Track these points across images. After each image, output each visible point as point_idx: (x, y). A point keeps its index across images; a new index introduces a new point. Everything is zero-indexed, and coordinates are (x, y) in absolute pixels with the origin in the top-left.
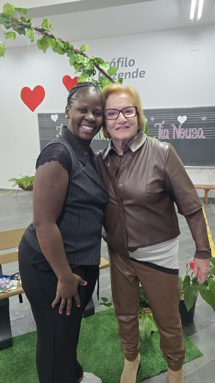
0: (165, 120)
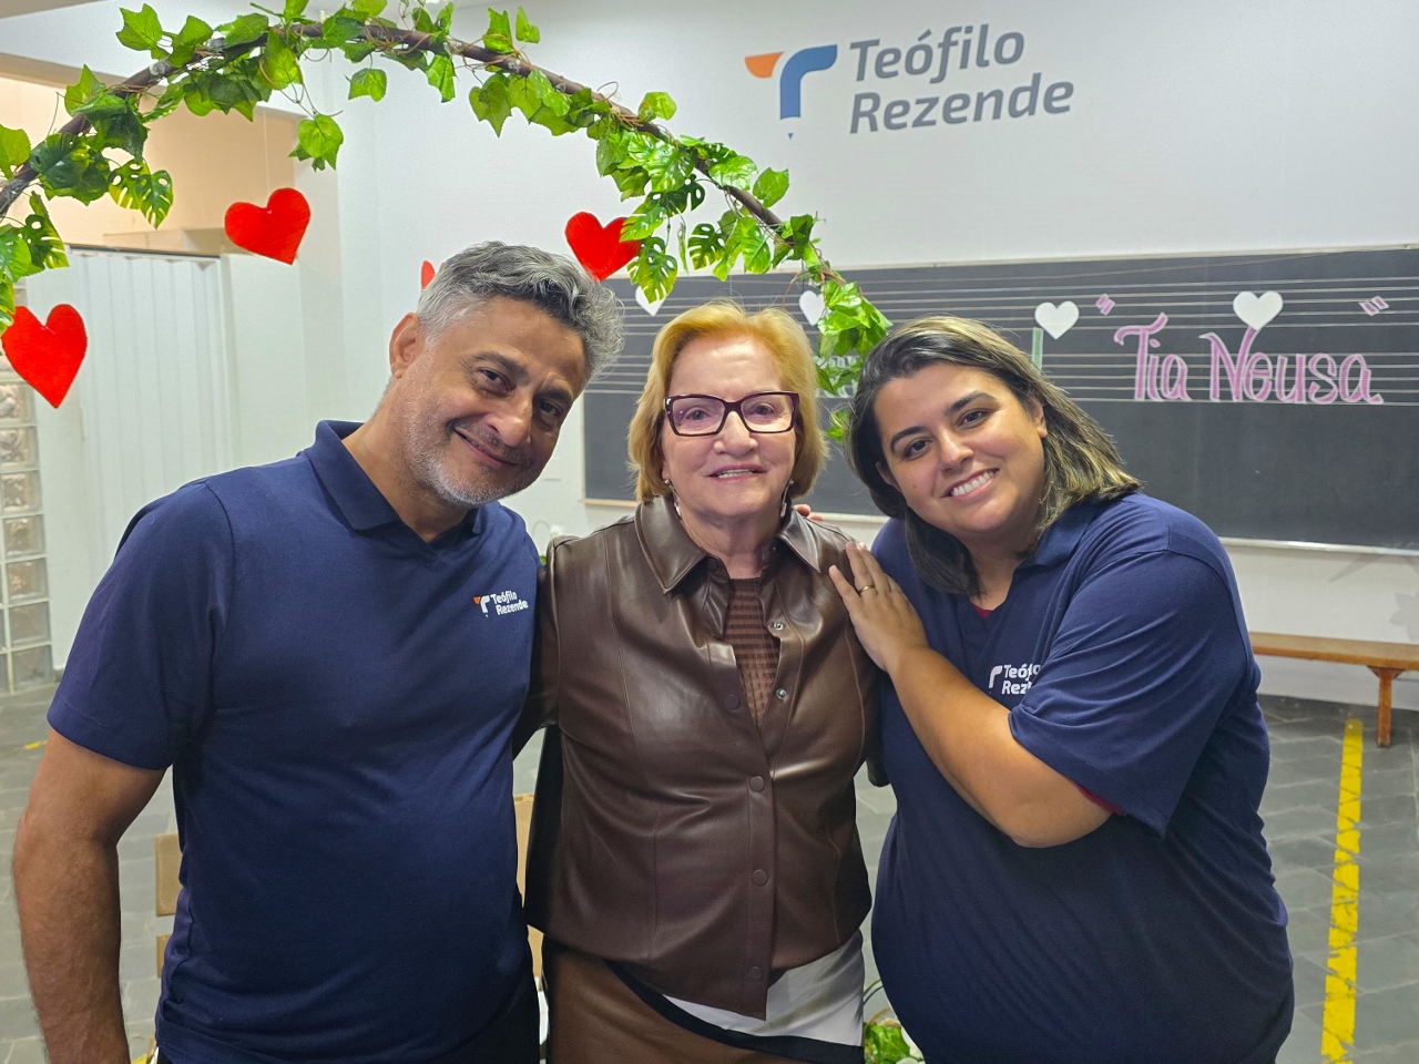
0: (1167, 311)
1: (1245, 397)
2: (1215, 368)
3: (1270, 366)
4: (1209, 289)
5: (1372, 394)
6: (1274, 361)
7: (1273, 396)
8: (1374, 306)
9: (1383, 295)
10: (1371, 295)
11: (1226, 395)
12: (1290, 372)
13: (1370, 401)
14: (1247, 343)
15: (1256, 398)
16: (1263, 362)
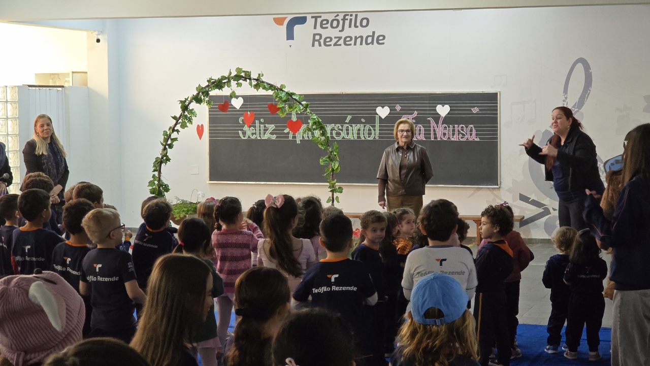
0: (417, 110)
1: (441, 138)
2: (432, 129)
3: (448, 129)
4: (430, 103)
5: (476, 138)
6: (449, 127)
7: (449, 138)
8: (475, 110)
9: (478, 107)
10: (474, 107)
11: (436, 138)
12: (454, 131)
13: (476, 140)
14: (441, 121)
15: (444, 139)
16: (445, 127)
